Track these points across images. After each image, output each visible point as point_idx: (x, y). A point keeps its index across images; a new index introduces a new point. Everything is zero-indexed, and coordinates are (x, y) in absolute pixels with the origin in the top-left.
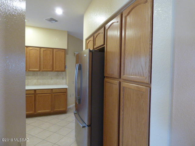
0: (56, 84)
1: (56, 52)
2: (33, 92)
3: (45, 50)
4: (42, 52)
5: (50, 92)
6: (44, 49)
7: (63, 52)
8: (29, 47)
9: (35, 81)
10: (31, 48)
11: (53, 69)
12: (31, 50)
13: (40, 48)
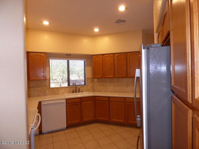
1: (130, 56)
4: (116, 58)
5: (123, 101)
6: (118, 55)
8: (104, 55)
10: (106, 56)
11: (127, 75)
13: (114, 54)
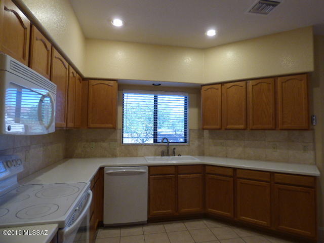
0: (287, 161)
1: (284, 84)
2: (230, 173)
3: (256, 85)
4: (250, 89)
5: (267, 180)
6: (254, 82)
7: (301, 80)
8: (225, 84)
9: (239, 150)
10: (229, 85)
11: (276, 124)
12: (229, 88)
13: (247, 81)
